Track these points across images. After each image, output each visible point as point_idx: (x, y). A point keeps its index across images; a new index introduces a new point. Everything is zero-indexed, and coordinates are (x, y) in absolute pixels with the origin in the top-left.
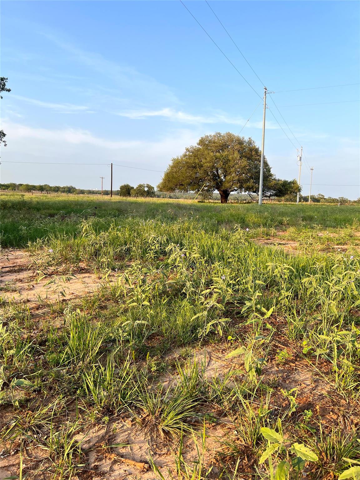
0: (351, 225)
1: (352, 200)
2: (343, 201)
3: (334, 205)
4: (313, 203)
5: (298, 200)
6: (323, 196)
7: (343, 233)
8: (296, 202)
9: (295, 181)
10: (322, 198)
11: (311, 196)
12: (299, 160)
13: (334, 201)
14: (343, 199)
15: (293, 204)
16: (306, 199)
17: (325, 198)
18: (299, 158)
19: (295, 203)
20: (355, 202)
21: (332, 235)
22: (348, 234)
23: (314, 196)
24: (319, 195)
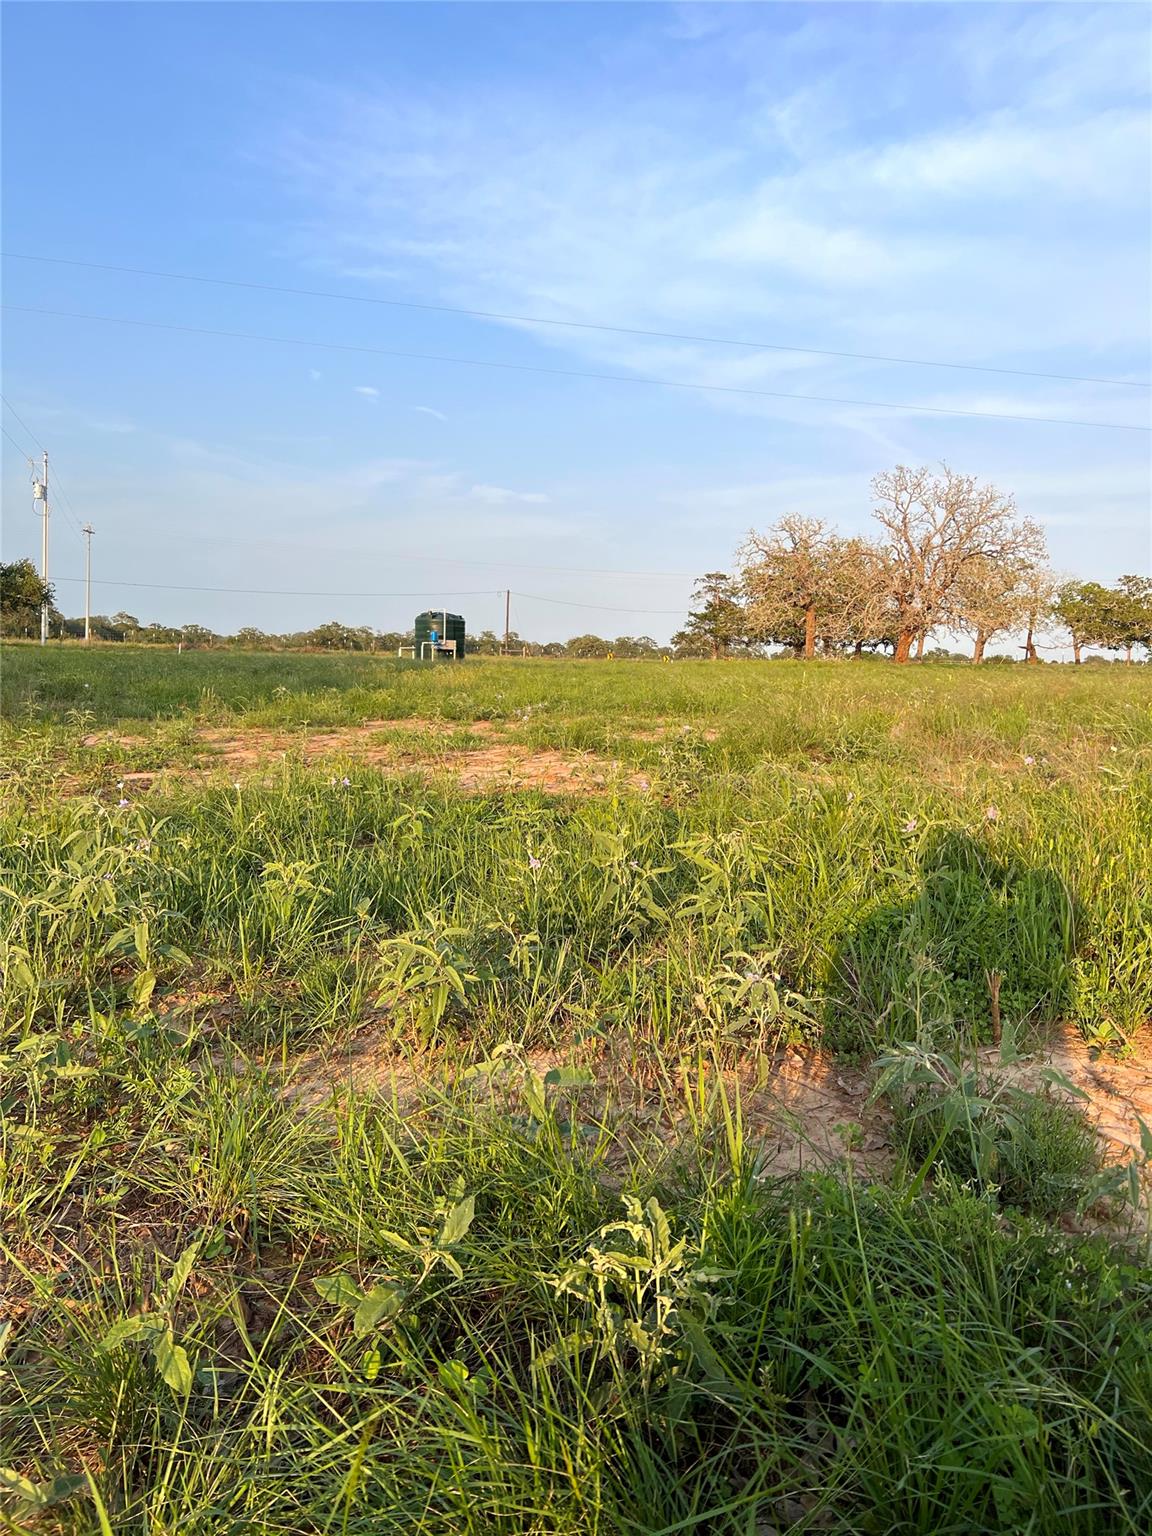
0: (195, 707)
1: (225, 634)
2: (196, 638)
3: (166, 650)
4: (100, 643)
5: (44, 629)
6: (135, 621)
7: (165, 732)
8: (40, 638)
9: (29, 566)
10: (129, 628)
11: (91, 619)
12: (38, 495)
13: (168, 636)
14: (196, 631)
15: (27, 645)
16: (75, 629)
17: (140, 625)
18: (37, 489)
19: (35, 642)
20: (231, 640)
21: (125, 742)
22: (178, 734)
23: (105, 618)
24: (121, 615)
